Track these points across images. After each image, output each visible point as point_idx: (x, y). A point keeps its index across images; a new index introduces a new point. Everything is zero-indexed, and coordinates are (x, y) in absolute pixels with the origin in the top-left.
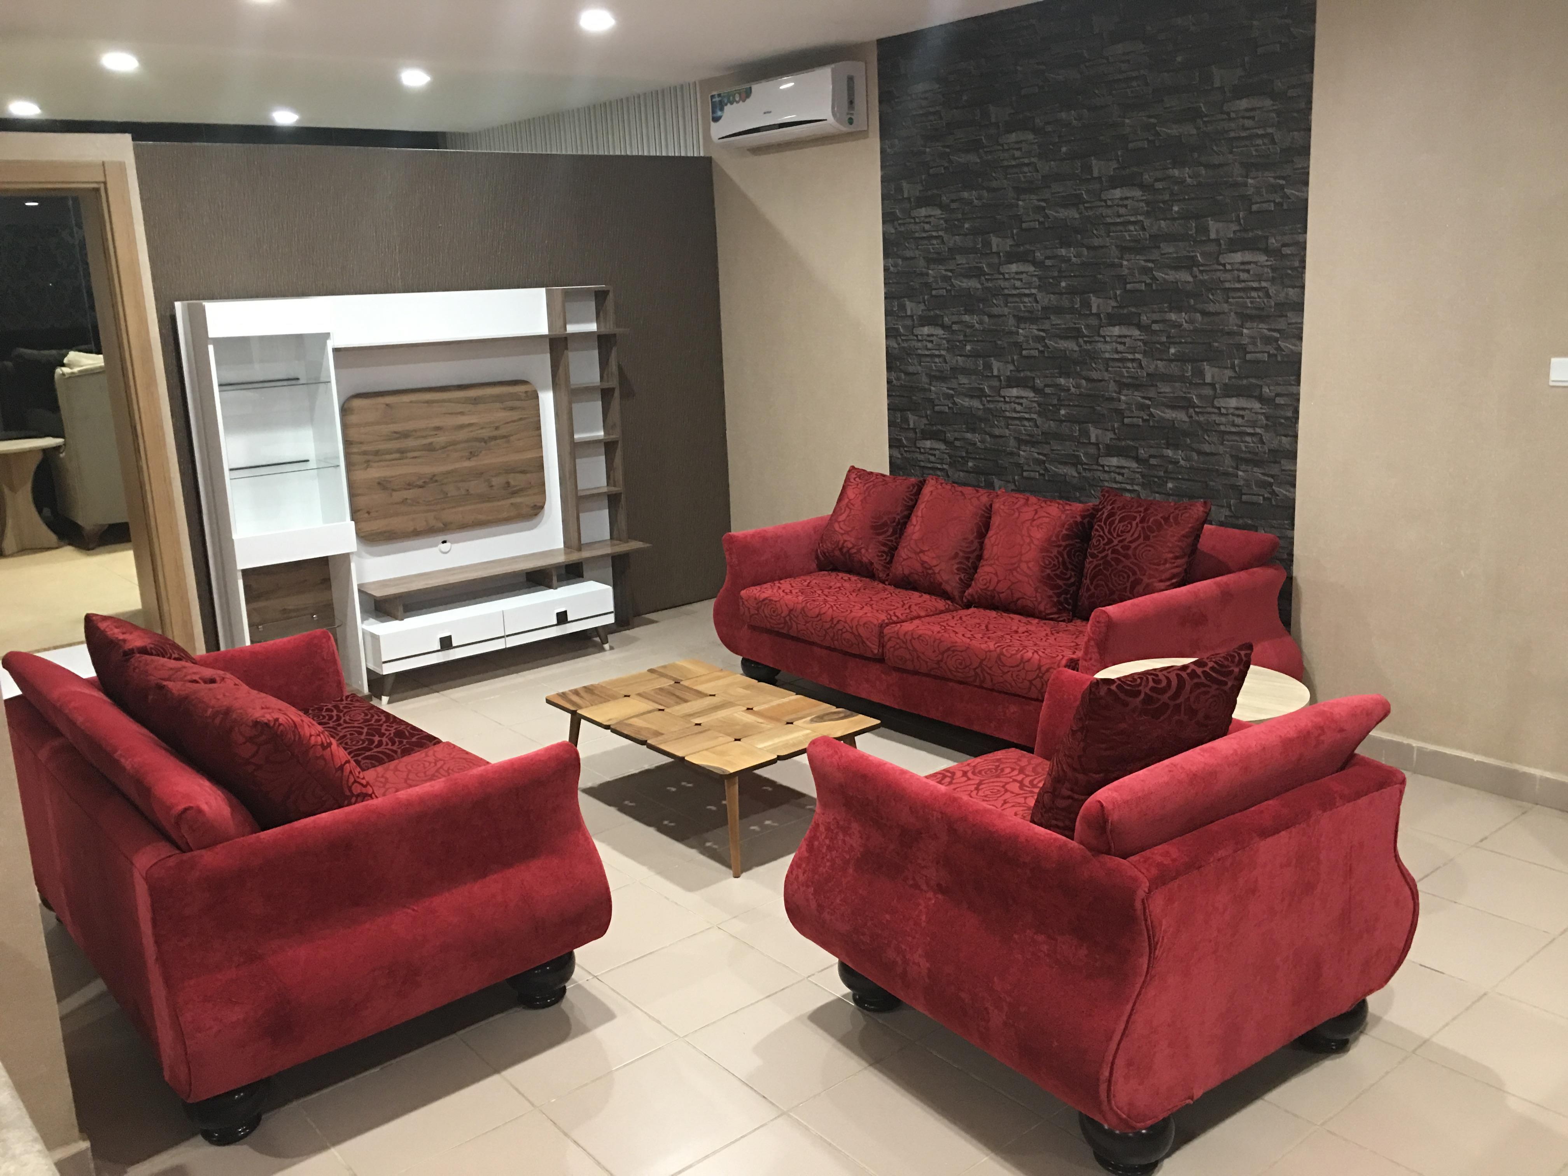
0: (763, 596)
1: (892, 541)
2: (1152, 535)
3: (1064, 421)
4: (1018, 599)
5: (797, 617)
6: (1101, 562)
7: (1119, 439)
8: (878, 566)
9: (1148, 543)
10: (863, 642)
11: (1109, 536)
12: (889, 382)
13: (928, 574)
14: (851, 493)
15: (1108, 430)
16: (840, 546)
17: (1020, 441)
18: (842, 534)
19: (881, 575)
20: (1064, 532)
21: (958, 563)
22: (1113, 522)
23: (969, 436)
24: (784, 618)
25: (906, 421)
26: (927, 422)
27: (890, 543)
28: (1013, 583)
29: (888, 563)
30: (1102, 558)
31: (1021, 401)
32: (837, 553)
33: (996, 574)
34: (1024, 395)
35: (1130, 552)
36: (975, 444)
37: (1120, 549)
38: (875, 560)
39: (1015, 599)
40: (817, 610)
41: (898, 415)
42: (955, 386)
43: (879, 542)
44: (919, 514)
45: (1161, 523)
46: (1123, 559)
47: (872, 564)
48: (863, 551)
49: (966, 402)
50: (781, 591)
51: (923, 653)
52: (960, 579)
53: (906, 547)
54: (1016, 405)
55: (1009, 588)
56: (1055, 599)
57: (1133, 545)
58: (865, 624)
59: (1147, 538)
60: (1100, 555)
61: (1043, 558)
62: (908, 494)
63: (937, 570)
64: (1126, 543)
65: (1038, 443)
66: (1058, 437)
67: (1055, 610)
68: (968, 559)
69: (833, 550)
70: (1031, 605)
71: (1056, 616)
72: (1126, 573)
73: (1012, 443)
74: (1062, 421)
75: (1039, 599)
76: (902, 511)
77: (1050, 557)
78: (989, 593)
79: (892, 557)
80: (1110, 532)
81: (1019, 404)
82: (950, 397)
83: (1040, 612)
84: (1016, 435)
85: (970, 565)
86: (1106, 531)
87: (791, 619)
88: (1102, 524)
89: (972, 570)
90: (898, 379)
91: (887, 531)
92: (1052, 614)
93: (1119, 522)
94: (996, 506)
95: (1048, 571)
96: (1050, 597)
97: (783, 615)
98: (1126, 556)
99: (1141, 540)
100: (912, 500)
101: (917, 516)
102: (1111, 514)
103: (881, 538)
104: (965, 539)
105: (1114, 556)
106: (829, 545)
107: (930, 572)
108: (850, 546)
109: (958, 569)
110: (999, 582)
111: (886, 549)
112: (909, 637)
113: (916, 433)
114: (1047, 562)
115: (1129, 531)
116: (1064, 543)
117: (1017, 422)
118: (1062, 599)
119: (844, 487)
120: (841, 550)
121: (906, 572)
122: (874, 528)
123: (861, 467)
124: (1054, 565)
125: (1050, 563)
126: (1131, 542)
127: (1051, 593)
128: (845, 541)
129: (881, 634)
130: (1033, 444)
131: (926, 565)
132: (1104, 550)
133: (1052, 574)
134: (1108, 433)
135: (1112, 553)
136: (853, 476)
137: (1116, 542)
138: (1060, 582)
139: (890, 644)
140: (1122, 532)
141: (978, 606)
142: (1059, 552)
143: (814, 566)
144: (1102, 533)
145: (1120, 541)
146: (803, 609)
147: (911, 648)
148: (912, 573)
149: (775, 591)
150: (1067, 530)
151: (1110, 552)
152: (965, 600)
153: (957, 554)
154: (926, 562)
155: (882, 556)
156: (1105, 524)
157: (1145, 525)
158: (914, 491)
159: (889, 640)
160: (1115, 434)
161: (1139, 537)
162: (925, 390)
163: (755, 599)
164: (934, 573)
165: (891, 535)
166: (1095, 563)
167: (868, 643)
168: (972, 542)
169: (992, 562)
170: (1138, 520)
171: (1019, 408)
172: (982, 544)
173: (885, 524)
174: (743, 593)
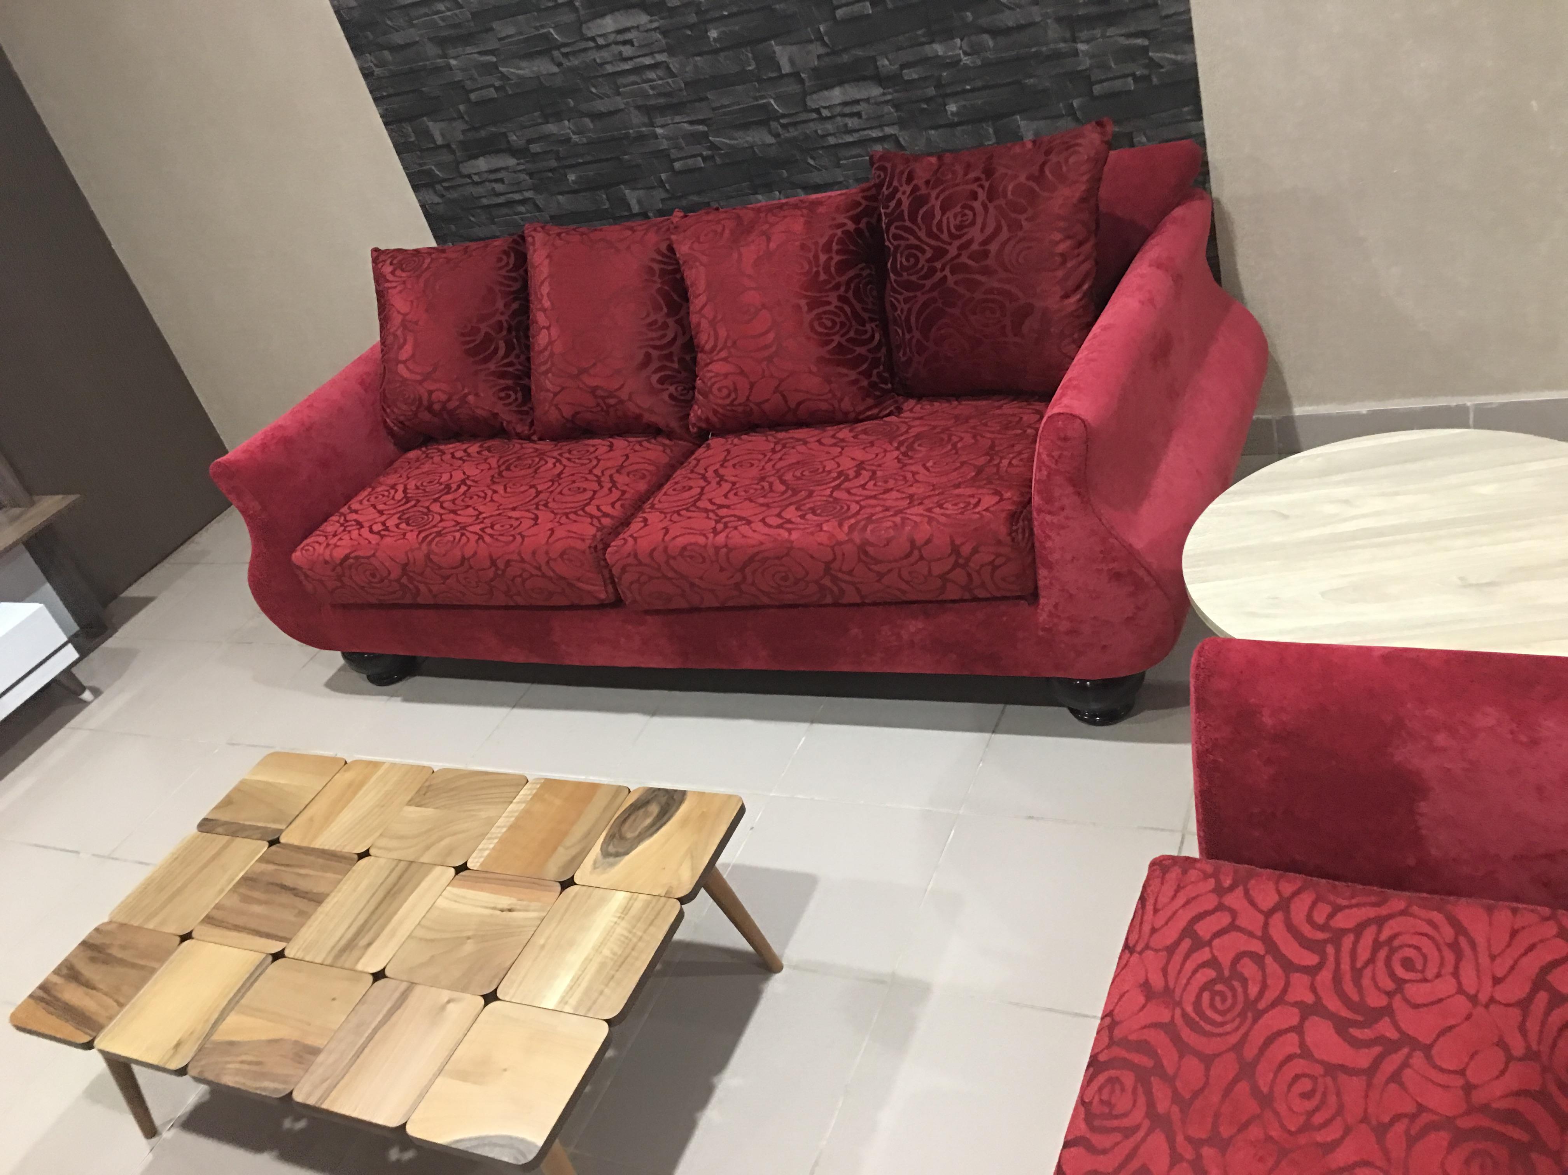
0: (339, 554)
1: (511, 364)
2: (1022, 217)
3: (722, 50)
4: (799, 404)
5: (422, 574)
6: (935, 294)
7: (834, 53)
8: (506, 415)
9: (1020, 234)
10: (570, 585)
11: (933, 242)
12: (367, 75)
13: (609, 406)
14: (399, 303)
15: (811, 41)
16: (425, 403)
17: (649, 111)
18: (421, 382)
19: (519, 429)
20: (837, 258)
21: (656, 371)
22: (930, 215)
23: (551, 128)
24: (398, 581)
25: (428, 134)
26: (465, 127)
27: (511, 369)
28: (782, 381)
29: (524, 403)
30: (933, 288)
31: (628, 36)
32: (425, 416)
33: (742, 373)
34: (629, 24)
35: (990, 262)
36: (568, 140)
37: (970, 262)
38: (499, 408)
39: (793, 405)
40: (457, 553)
41: (408, 128)
42: (493, 45)
43: (493, 373)
44: (547, 304)
45: (1032, 191)
46: (978, 277)
47: (495, 415)
48: (471, 398)
49: (527, 69)
50: (365, 532)
51: (701, 578)
52: (671, 396)
53: (546, 372)
54: (622, 48)
55: (776, 390)
56: (865, 383)
57: (993, 247)
58: (562, 555)
59: (1015, 226)
60: (928, 283)
61: (819, 317)
62: (503, 272)
63: (624, 395)
64: (975, 247)
65: (682, 104)
66: (721, 82)
67: (870, 401)
68: (669, 357)
69: (416, 414)
70: (824, 406)
71: (875, 411)
72: (993, 301)
73: (637, 118)
74: (716, 52)
75: (839, 394)
76: (506, 305)
77: (830, 312)
78: (741, 409)
79: (527, 392)
80: (930, 234)
81: (625, 43)
82: (490, 69)
83: (846, 414)
84: (640, 102)
85: (676, 366)
86: (922, 234)
87: (411, 579)
88: (908, 223)
89: (684, 374)
90: (382, 64)
91: (496, 350)
92: (869, 408)
93: (944, 210)
94: (683, 249)
95: (837, 338)
96: (855, 382)
97: (393, 576)
98: (986, 271)
99: (1004, 234)
100: (515, 279)
101: (544, 310)
102: (918, 201)
103: (492, 366)
104: (651, 324)
105: (960, 276)
106: (404, 407)
107: (612, 401)
108: (444, 397)
109: (661, 381)
110: (752, 385)
111: (510, 382)
112: (659, 556)
113: (453, 152)
114: (829, 324)
115: (973, 223)
116: (844, 278)
117: (633, 78)
118: (874, 378)
119: (381, 294)
120: (429, 409)
121: (567, 412)
122: (472, 353)
123: (392, 247)
124: (843, 324)
125: (834, 323)
126: (985, 242)
127: (853, 375)
128: (430, 392)
129: (602, 566)
130: (676, 108)
131: (600, 393)
132: (933, 271)
133: (843, 341)
134: (811, 47)
135: (953, 272)
136: (387, 269)
137: (953, 251)
138: (859, 350)
139: (627, 578)
140: (959, 228)
141: (723, 431)
142: (840, 298)
143: (391, 447)
144: (913, 241)
145: (960, 248)
146: (427, 556)
147: (670, 574)
148: (577, 413)
149: (355, 534)
150: (838, 252)
151: (947, 272)
152: (694, 430)
153: (648, 358)
154: (596, 388)
155: (509, 396)
156: (913, 220)
157: (1001, 202)
158: (512, 260)
159: (624, 569)
160: (825, 44)
161: (998, 230)
162: (437, 70)
163: (326, 562)
164: (621, 402)
165: (506, 356)
166: (922, 298)
167: (580, 585)
168: (665, 326)
169: (723, 354)
170: (982, 195)
171: (627, 51)
172: (684, 325)
173: (488, 338)
174: (297, 556)
